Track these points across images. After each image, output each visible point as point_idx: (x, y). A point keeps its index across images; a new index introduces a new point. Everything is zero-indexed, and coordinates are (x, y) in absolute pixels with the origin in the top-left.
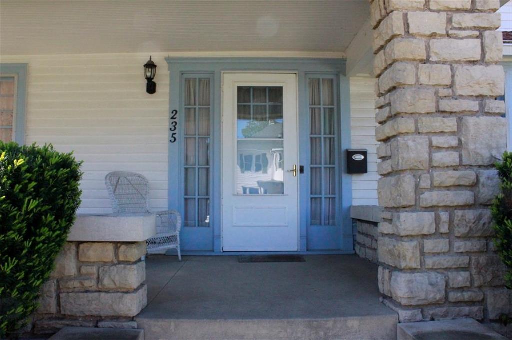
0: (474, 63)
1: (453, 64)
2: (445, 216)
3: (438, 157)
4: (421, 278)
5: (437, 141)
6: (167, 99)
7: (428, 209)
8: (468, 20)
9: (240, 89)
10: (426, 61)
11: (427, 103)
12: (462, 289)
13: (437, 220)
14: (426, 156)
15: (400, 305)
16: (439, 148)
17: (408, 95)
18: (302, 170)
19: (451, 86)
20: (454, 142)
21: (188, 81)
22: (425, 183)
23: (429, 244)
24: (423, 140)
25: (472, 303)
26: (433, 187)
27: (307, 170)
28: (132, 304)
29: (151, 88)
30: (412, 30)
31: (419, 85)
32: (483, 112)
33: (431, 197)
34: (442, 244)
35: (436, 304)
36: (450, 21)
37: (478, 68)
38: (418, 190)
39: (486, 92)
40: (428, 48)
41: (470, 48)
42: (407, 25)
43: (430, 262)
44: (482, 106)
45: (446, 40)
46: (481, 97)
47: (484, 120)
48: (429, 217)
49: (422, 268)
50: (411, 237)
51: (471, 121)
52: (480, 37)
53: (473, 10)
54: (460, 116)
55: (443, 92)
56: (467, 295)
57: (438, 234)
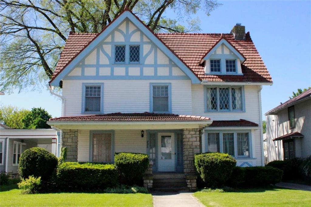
0: (195, 141)
1: (192, 142)
2: (191, 161)
3: (190, 154)
4: (188, 169)
5: (190, 152)
6: (146, 138)
7: (188, 160)
8: (194, 136)
9: (162, 136)
10: (189, 141)
11: (189, 147)
12: (193, 171)
13: (190, 162)
14: (188, 154)
15: (185, 173)
16: (190, 153)
17: (186, 146)
18: (175, 154)
19: (192, 144)
20: (192, 152)
21: (150, 134)
22: (188, 157)
23: (189, 165)
24: (188, 152)
25: (194, 173)
26: (189, 158)
27: (176, 154)
28: (151, 173)
29: (142, 136)
30: (187, 137)
31: (188, 144)
32: (196, 148)
33: (189, 159)
34: (190, 165)
35: (189, 173)
36: (192, 136)
37: (196, 142)
38: (187, 158)
39: (196, 145)
40: (189, 140)
41: (195, 139)
42: (186, 137)
43: (189, 167)
44: (196, 147)
45: (191, 139)
46: (196, 146)
47: (196, 149)
48: (188, 162)
49: (188, 168)
50: (186, 164)
51: (194, 149)
52: (196, 138)
53: (195, 134)
54: (193, 149)
55: (191, 145)
56: (194, 172)
57: (190, 164)
